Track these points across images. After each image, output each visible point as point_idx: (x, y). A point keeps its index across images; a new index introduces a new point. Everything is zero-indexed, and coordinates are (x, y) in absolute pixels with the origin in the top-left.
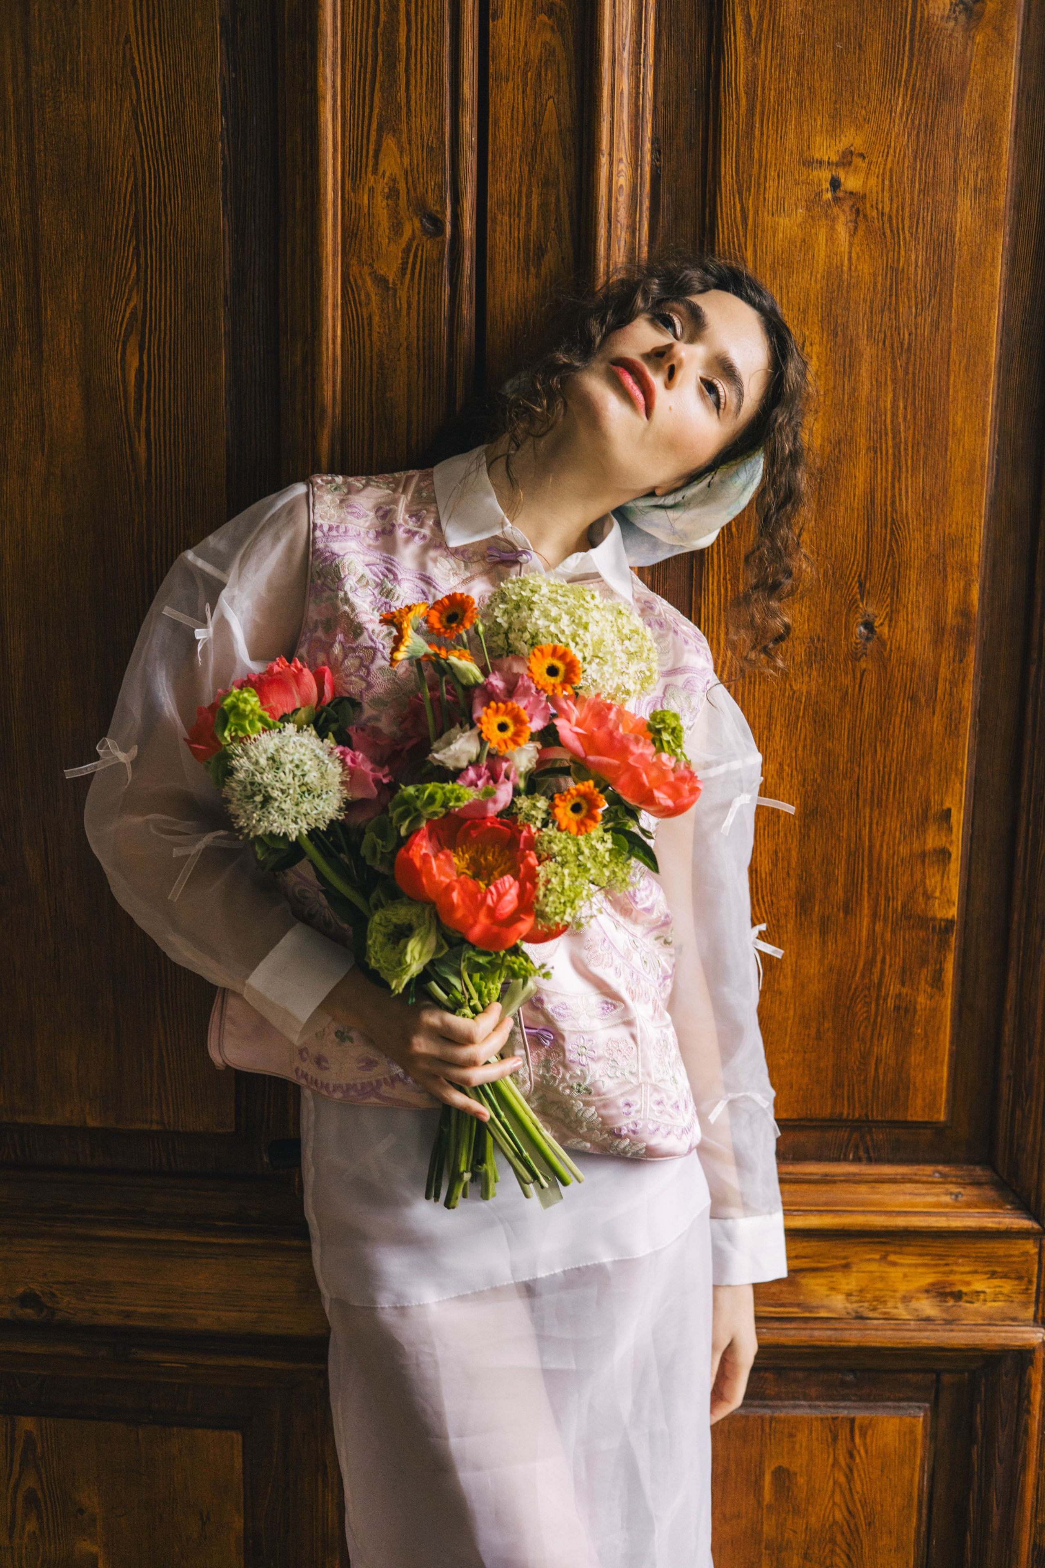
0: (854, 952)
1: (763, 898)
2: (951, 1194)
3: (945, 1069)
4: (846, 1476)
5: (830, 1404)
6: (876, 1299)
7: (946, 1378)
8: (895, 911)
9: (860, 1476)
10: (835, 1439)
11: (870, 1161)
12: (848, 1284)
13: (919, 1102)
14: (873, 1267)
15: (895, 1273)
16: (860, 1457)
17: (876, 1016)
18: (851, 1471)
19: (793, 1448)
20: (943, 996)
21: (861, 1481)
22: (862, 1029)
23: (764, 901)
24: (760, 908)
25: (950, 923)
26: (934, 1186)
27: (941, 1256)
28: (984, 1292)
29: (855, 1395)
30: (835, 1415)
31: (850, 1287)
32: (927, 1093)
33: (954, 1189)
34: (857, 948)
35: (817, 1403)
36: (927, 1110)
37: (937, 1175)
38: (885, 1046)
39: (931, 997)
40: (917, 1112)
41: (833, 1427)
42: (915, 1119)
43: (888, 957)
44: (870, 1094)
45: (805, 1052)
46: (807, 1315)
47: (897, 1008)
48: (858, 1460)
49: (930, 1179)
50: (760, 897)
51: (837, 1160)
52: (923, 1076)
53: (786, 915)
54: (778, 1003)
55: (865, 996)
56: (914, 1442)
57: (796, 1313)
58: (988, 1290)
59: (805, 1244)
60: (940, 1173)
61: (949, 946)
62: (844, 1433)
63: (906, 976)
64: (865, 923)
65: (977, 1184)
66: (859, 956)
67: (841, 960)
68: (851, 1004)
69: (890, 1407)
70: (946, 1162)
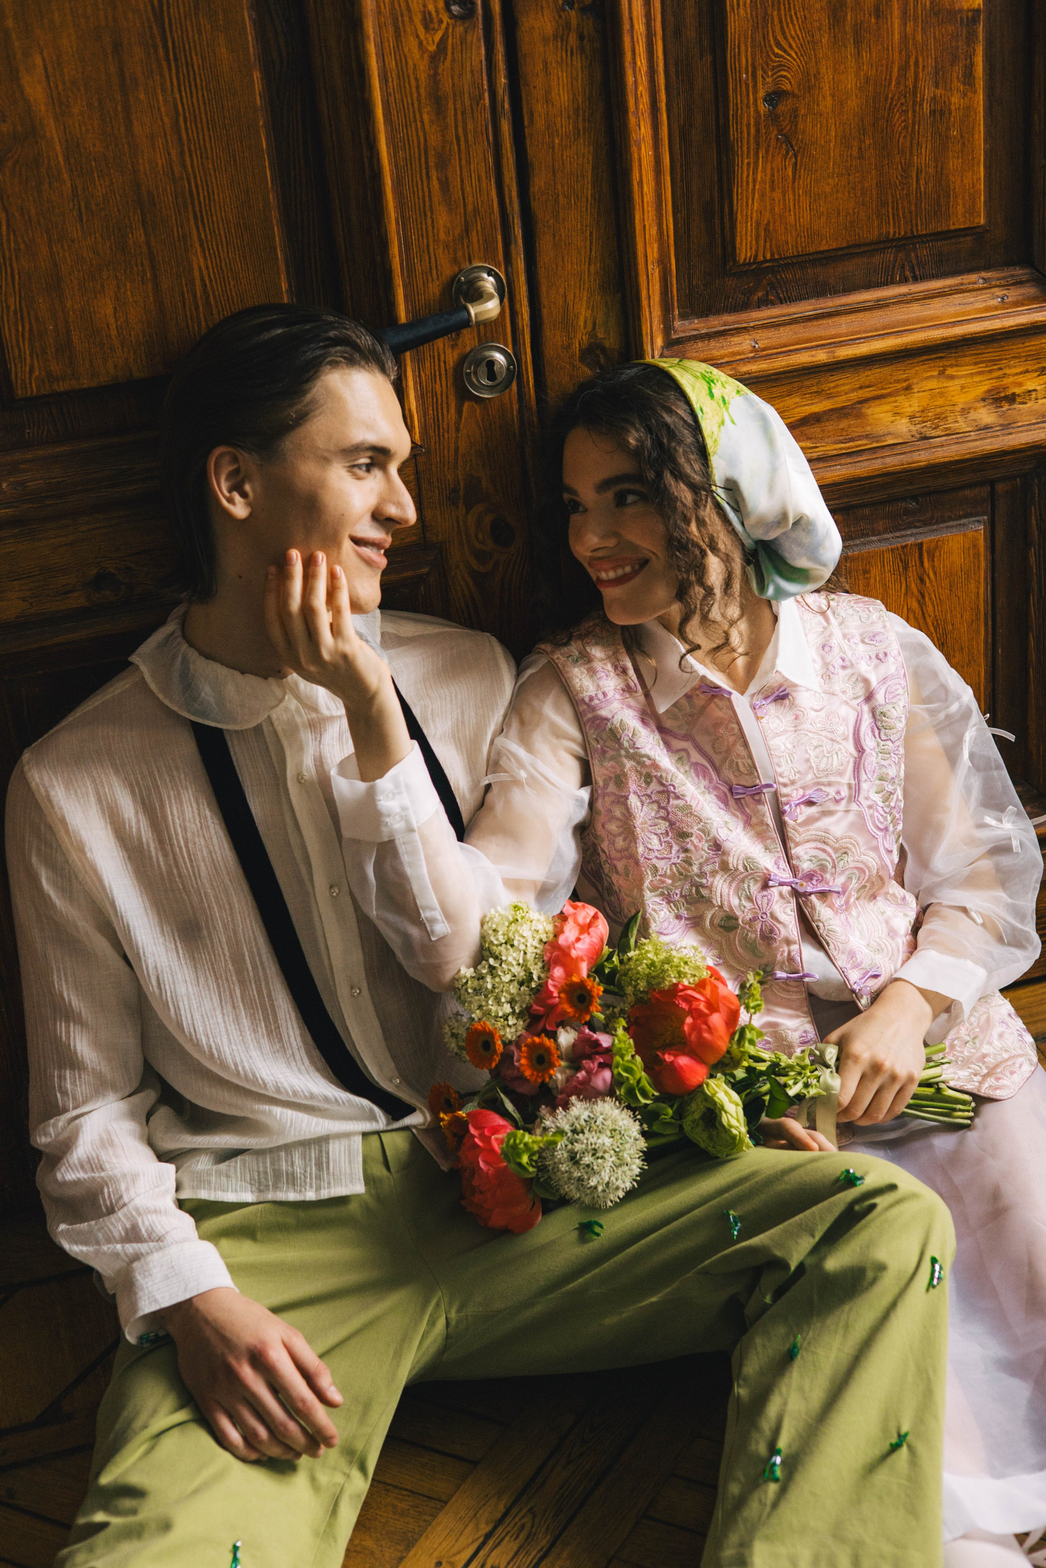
0: (888, 58)
1: (796, 14)
2: (998, 297)
3: (982, 169)
4: (919, 601)
5: (898, 534)
6: (938, 417)
7: (1000, 488)
8: (924, 7)
9: (931, 599)
10: (906, 568)
11: (916, 279)
12: (910, 406)
13: (960, 209)
14: (933, 384)
15: (953, 386)
16: (931, 581)
17: (914, 124)
18: (923, 596)
19: (868, 584)
20: (975, 92)
21: (933, 603)
22: (901, 140)
23: (797, 18)
24: (794, 25)
25: (977, 11)
26: (979, 292)
27: (994, 361)
28: (1035, 390)
29: (919, 521)
30: (904, 544)
31: (912, 409)
32: (967, 198)
33: (999, 292)
34: (891, 54)
35: (885, 536)
36: (967, 215)
37: (981, 281)
38: (924, 157)
39: (965, 95)
40: (958, 221)
41: (903, 557)
42: (957, 227)
43: (920, 60)
44: (913, 208)
45: (849, 175)
46: (875, 445)
47: (933, 112)
48: (928, 584)
49: (976, 286)
50: (793, 12)
51: (885, 284)
52: (962, 181)
53: (820, 29)
54: (819, 126)
55: (902, 104)
56: (977, 555)
57: (866, 444)
58: (1038, 388)
59: (869, 373)
60: (983, 279)
61: (977, 38)
62: (913, 562)
63: (939, 77)
64: (896, 25)
65: (1019, 283)
66: (893, 63)
67: (877, 70)
68: (888, 115)
69: (952, 526)
70: (987, 268)
